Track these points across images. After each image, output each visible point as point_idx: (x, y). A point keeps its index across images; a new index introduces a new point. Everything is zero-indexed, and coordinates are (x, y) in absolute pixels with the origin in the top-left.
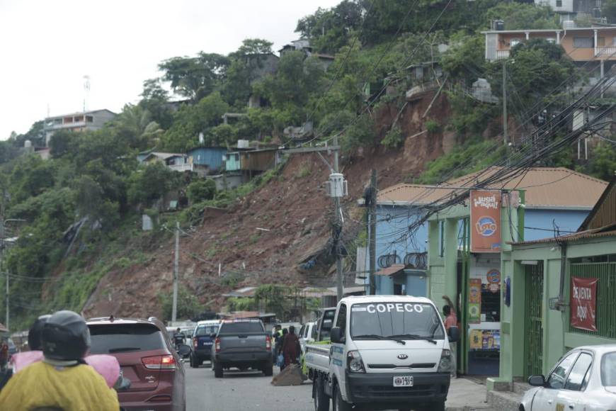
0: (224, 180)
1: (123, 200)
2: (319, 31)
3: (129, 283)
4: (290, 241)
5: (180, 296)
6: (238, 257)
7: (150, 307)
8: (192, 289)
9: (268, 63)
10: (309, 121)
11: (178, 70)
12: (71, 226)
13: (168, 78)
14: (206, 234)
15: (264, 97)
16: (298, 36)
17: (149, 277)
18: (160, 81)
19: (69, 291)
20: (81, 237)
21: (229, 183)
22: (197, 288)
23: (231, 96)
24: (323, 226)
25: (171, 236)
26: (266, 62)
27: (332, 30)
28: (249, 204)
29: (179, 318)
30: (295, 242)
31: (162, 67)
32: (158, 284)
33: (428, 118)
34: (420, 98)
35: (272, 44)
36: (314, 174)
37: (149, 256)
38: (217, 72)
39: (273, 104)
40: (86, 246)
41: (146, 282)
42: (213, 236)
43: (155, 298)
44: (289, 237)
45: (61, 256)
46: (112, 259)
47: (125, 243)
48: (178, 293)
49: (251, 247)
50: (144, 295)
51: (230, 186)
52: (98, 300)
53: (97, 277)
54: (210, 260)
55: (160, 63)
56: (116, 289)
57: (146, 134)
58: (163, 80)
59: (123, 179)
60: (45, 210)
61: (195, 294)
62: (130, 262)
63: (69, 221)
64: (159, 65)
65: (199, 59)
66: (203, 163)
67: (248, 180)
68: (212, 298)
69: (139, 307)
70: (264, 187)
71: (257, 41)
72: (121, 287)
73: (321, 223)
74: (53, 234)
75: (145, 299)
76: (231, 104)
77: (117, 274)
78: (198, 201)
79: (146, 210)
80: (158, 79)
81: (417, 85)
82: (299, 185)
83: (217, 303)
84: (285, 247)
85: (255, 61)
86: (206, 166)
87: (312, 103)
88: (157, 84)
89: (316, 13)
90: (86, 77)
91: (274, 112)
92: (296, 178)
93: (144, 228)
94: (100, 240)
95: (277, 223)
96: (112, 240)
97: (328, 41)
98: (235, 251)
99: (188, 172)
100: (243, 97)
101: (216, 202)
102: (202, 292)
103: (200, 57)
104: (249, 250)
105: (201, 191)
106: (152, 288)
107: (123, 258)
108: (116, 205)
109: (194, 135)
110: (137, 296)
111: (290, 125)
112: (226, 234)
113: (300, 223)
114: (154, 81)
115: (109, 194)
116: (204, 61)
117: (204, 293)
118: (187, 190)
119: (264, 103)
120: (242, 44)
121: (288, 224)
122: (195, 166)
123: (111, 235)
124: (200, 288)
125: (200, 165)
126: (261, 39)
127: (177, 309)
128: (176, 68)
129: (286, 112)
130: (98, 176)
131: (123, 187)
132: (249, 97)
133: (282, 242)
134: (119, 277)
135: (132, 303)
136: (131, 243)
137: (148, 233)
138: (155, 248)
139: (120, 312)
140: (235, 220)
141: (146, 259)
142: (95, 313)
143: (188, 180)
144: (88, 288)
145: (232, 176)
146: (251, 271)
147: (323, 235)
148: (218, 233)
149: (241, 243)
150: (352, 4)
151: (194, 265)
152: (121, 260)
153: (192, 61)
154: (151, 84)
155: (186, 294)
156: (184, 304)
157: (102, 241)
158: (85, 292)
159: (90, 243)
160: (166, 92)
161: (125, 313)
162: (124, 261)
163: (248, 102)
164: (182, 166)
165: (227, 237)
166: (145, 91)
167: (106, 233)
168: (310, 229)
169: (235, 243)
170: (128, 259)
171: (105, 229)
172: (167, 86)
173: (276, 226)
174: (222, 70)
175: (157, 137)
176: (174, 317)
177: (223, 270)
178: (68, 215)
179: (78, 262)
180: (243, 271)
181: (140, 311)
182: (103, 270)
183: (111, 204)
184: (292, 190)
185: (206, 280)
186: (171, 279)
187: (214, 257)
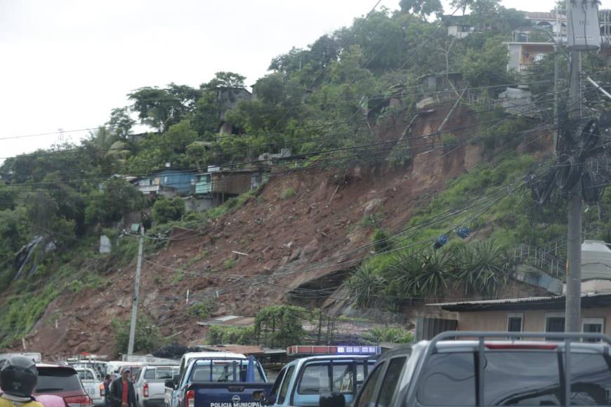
0: (193, 203)
1: (80, 218)
2: (295, 67)
3: (80, 309)
4: (274, 267)
5: (139, 324)
6: (210, 283)
8: (153, 318)
9: (240, 98)
10: (288, 147)
11: (148, 101)
12: (24, 247)
13: (136, 108)
14: (172, 258)
15: (237, 125)
17: (103, 303)
18: (128, 109)
19: (15, 316)
20: (33, 259)
21: (199, 206)
22: (160, 317)
23: (200, 127)
24: (315, 251)
25: (132, 256)
26: (237, 96)
27: (309, 64)
28: (223, 226)
29: (136, 351)
30: (281, 268)
31: (133, 96)
32: (113, 311)
34: (433, 110)
35: (245, 78)
36: (300, 195)
37: (105, 281)
38: (186, 104)
39: (247, 130)
40: (38, 268)
41: (98, 308)
42: (179, 260)
43: (108, 326)
44: (273, 263)
45: (10, 278)
46: (64, 282)
47: (79, 266)
48: (137, 321)
49: (225, 273)
50: (95, 322)
51: (200, 209)
52: (44, 326)
53: (46, 301)
54: (176, 286)
55: (130, 93)
56: (64, 315)
57: (110, 152)
58: (132, 110)
59: (82, 196)
61: (157, 324)
62: (83, 286)
63: (22, 242)
64: (128, 95)
65: (170, 90)
66: (170, 185)
67: (220, 203)
68: (178, 330)
69: (89, 336)
70: (239, 209)
71: (230, 74)
72: (71, 313)
74: (4, 254)
75: (96, 327)
76: (201, 133)
77: (67, 298)
78: (165, 222)
79: (105, 230)
80: (127, 107)
81: (429, 96)
82: (282, 207)
83: (184, 337)
84: (268, 273)
85: (226, 94)
86: (173, 189)
88: (125, 113)
92: (279, 199)
93: (101, 250)
94: (52, 262)
95: (257, 247)
96: (66, 262)
97: (305, 75)
99: (153, 193)
101: (184, 223)
102: (165, 322)
103: (170, 88)
104: (223, 277)
105: (167, 211)
106: (105, 314)
107: (76, 281)
108: (72, 223)
110: (87, 322)
111: (265, 152)
112: (196, 258)
113: (286, 248)
114: (123, 110)
115: (65, 212)
116: (174, 93)
117: (169, 323)
118: (152, 212)
119: (237, 131)
120: (215, 77)
121: (271, 249)
122: (162, 188)
123: (64, 257)
124: (164, 318)
125: (166, 187)
126: (234, 72)
127: (135, 340)
128: (145, 97)
129: (262, 138)
130: (55, 191)
131: (82, 205)
132: (221, 125)
134: (69, 301)
135: (81, 330)
136: (85, 266)
137: (106, 256)
138: (112, 273)
139: (66, 340)
140: (206, 242)
141: (100, 284)
142: (37, 339)
143: (154, 201)
144: (34, 313)
145: (202, 198)
146: (225, 300)
147: (316, 260)
148: (186, 257)
149: (214, 268)
150: (332, 40)
151: (157, 290)
152: (73, 282)
153: (162, 92)
154: (119, 113)
155: (146, 322)
156: (143, 335)
157: (54, 262)
158: (31, 317)
159: (42, 265)
160: (133, 123)
161: (71, 342)
162: (76, 284)
163: (218, 131)
164: (146, 188)
165: (196, 262)
166: (113, 119)
167: (60, 255)
168: (299, 255)
169: (205, 268)
170: (80, 282)
171: (60, 250)
172: (135, 116)
173: (256, 250)
174: (192, 103)
175: (122, 158)
176: (131, 349)
177: (192, 298)
178: (22, 236)
179: (29, 286)
180: (217, 299)
181: (90, 341)
182: (53, 294)
183: (67, 223)
184: (274, 212)
185: (171, 309)
186: (129, 304)
187: (181, 282)
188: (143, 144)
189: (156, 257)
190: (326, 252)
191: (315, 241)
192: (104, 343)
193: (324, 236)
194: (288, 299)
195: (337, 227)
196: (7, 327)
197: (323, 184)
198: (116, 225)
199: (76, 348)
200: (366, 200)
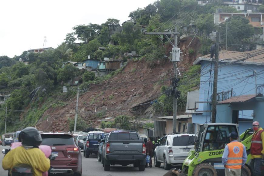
0: (98, 73)
1: (55, 79)
2: (139, 17)
3: (56, 114)
4: (127, 99)
5: (78, 120)
6: (104, 105)
7: (64, 125)
8: (83, 118)
9: (117, 29)
10: (135, 50)
11: (81, 30)
12: (34, 90)
13: (76, 33)
14: (90, 95)
15: (116, 41)
16: (130, 19)
17: (65, 112)
18: (73, 34)
19: (31, 117)
20: (37, 95)
21: (101, 74)
22: (86, 117)
23: (102, 41)
24: (142, 93)
25: (75, 94)
26: (116, 28)
27: (144, 16)
28: (109, 83)
29: (77, 130)
30: (130, 99)
31: (74, 29)
32: (68, 115)
33: (189, 48)
34: (186, 39)
35: (120, 21)
36: (138, 71)
37: (65, 103)
38: (96, 31)
39: (119, 43)
40: (40, 98)
41: (63, 114)
42: (93, 96)
43: (67, 121)
44: (127, 97)
45: (29, 102)
46: (50, 104)
47: (55, 97)
48: (77, 119)
49: (109, 101)
50: (62, 119)
51: (101, 76)
52: (43, 121)
53: (43, 111)
54: (92, 106)
55: (74, 27)
56: (50, 117)
57: (66, 53)
58: (75, 34)
59: (56, 71)
60: (23, 83)
61: (84, 120)
62: (57, 106)
63: (33, 88)
64: (73, 28)
65: (89, 26)
66: (90, 66)
67: (108, 73)
68: (92, 122)
69: (60, 125)
70: (115, 76)
71: (113, 20)
72: (53, 116)
73: (141, 92)
74: (26, 93)
75: (62, 121)
76: (102, 44)
77: (51, 110)
78: (87, 81)
79: (65, 84)
80: (73, 33)
81: (185, 34)
82: (131, 75)
83: (94, 124)
84: (125, 101)
85: (112, 28)
86: (91, 67)
87: (136, 43)
88: (72, 35)
89: (137, 10)
90: (45, 37)
91: (120, 47)
92: (130, 73)
93: (64, 91)
94: (45, 96)
95: (121, 91)
96: (51, 96)
97: (142, 20)
98: (102, 102)
99: (83, 69)
100: (107, 41)
101: (95, 82)
102: (87, 119)
103: (90, 25)
104: (109, 102)
105: (88, 77)
106: (66, 116)
107: (54, 104)
108: (52, 81)
109: (86, 56)
110: (59, 119)
111: (126, 52)
112: (99, 95)
113: (131, 91)
114: (71, 34)
115: (50, 77)
116: (91, 27)
117: (89, 119)
118: (83, 77)
119: (115, 43)
120: (107, 21)
121: (126, 92)
122: (86, 67)
123: (50, 94)
124: (87, 118)
125: (88, 67)
126: (115, 19)
127: (76, 126)
128: (80, 29)
129: (125, 47)
130: (45, 69)
131: (56, 74)
132: (109, 41)
133: (124, 99)
134: (52, 111)
135: (57, 122)
136: (58, 98)
137: (65, 94)
138: (68, 100)
139: (51, 126)
140: (103, 89)
141: (64, 104)
142: (41, 126)
143: (83, 72)
144: (39, 116)
145: (102, 71)
146: (109, 111)
147: (142, 96)
148: (95, 95)
149: (105, 99)
150: (153, 6)
151: (84, 107)
152: (53, 104)
153: (86, 27)
154: (69, 35)
155: (80, 119)
156: (80, 124)
157: (46, 96)
158: (37, 117)
159: (41, 97)
160: (75, 39)
161: (53, 127)
162: (55, 105)
163: (109, 43)
164: (81, 67)
165: (99, 96)
166: (67, 38)
167: (48, 93)
168: (136, 94)
169: (102, 99)
170: (56, 104)
171: (48, 91)
172: (76, 36)
173: (121, 92)
174: (98, 31)
175: (71, 55)
176: (75, 129)
177: (97, 110)
178: (33, 85)
179: (36, 105)
180: (106, 111)
181: (60, 126)
182: (46, 108)
183: (50, 81)
184: (128, 78)
185: (90, 114)
186: (74, 113)
187: (93, 104)
188: (79, 48)
189: (84, 94)
190: (145, 93)
191: (142, 89)
192: (65, 127)
193: (145, 87)
194: (132, 110)
195: (150, 84)
196: (28, 121)
197: (146, 67)
198: (69, 82)
199: (55, 129)
200: (161, 73)
